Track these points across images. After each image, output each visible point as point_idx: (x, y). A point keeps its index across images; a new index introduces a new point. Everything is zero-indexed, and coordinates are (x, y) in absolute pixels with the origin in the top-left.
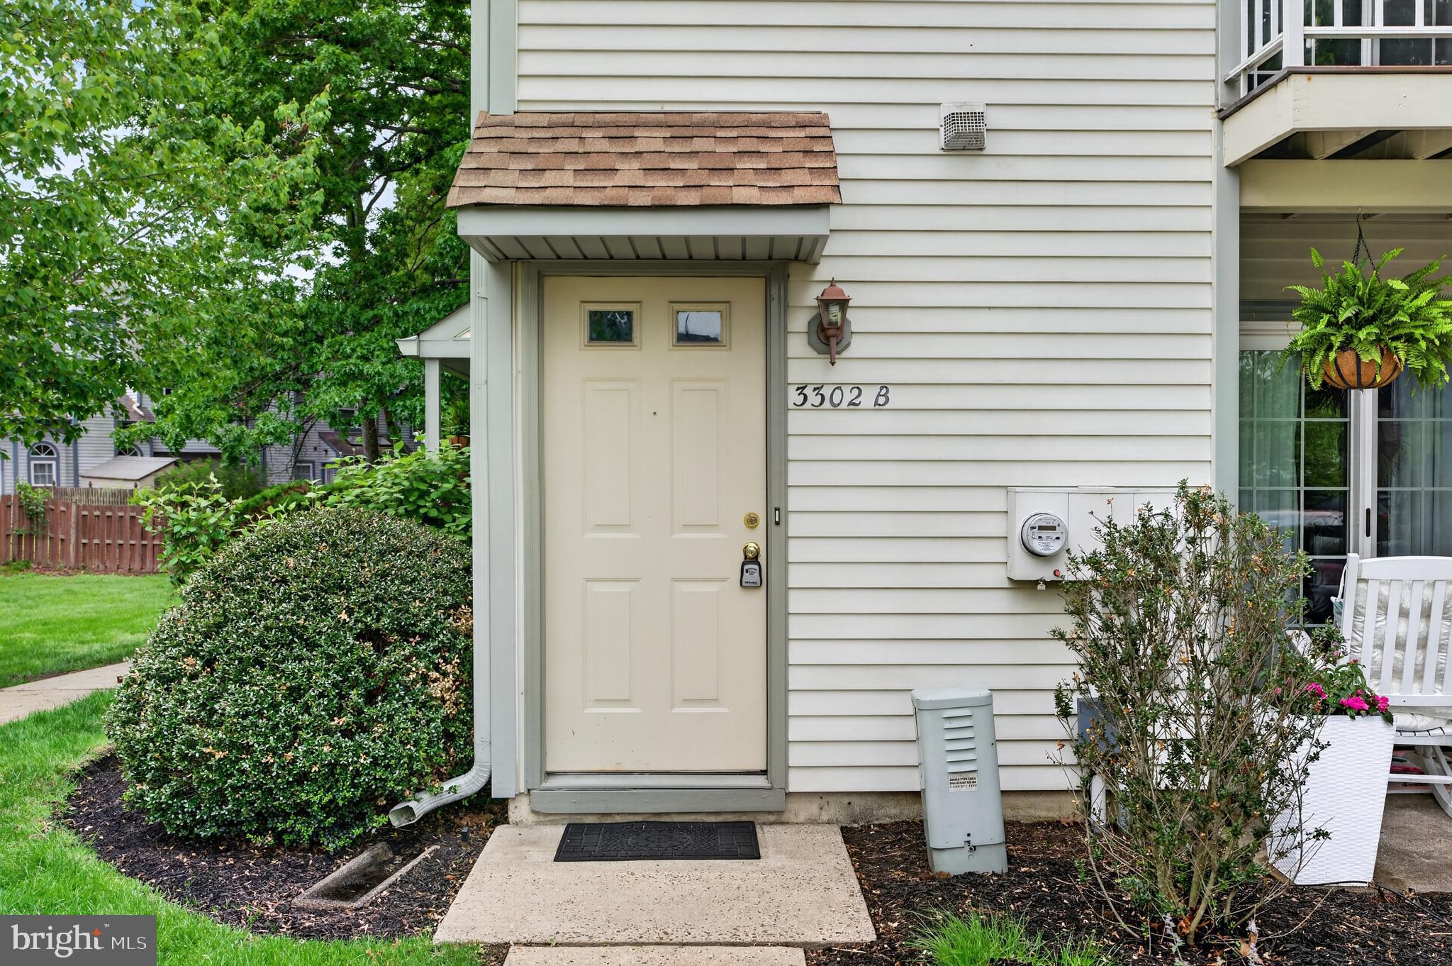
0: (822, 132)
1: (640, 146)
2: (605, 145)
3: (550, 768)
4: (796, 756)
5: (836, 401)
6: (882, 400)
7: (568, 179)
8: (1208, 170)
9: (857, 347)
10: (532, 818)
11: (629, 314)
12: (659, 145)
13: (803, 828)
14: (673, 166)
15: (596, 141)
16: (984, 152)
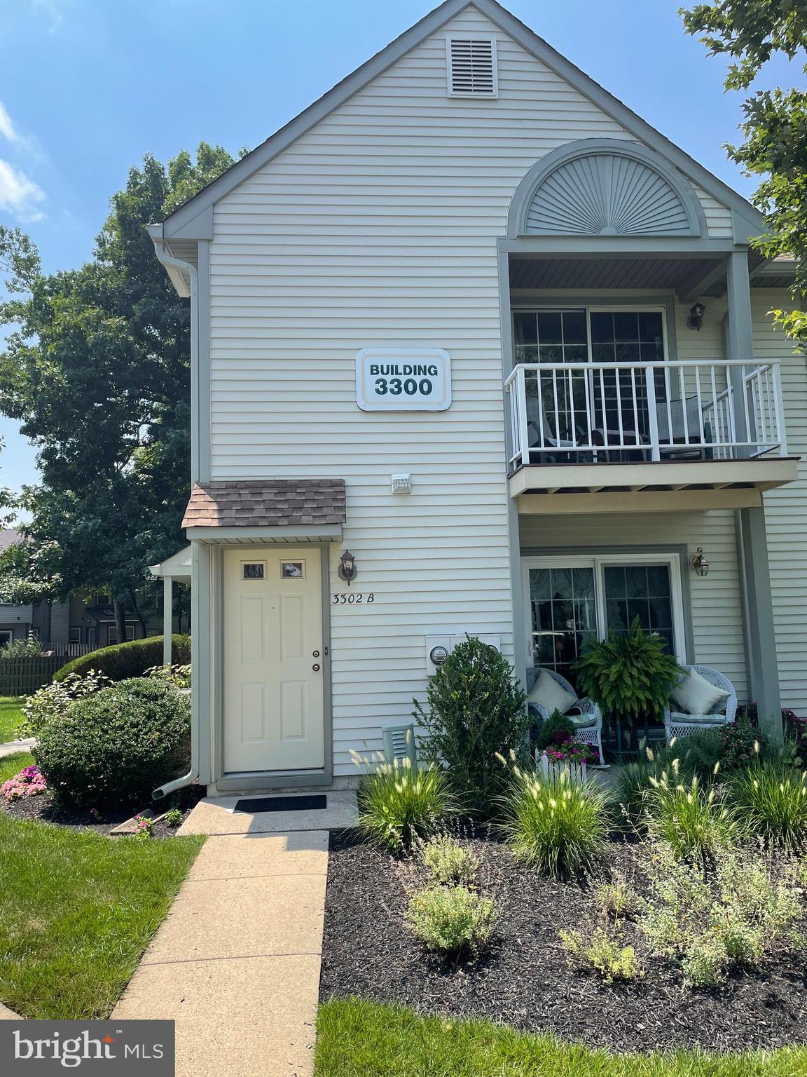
0: (341, 489)
1: (265, 497)
2: (249, 497)
3: (226, 771)
4: (337, 760)
5: (351, 600)
6: (371, 600)
7: (233, 514)
8: (504, 500)
9: (359, 578)
10: (218, 794)
11: (262, 566)
12: (272, 497)
13: (340, 792)
14: (278, 507)
15: (246, 495)
16: (411, 494)
